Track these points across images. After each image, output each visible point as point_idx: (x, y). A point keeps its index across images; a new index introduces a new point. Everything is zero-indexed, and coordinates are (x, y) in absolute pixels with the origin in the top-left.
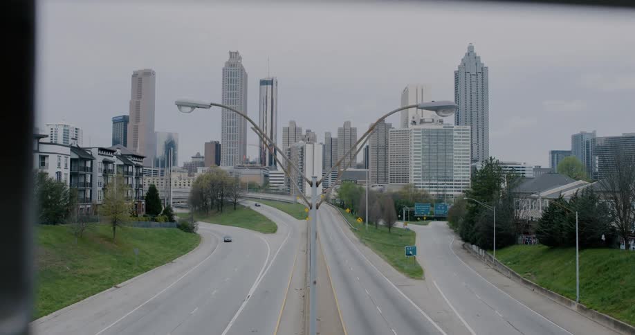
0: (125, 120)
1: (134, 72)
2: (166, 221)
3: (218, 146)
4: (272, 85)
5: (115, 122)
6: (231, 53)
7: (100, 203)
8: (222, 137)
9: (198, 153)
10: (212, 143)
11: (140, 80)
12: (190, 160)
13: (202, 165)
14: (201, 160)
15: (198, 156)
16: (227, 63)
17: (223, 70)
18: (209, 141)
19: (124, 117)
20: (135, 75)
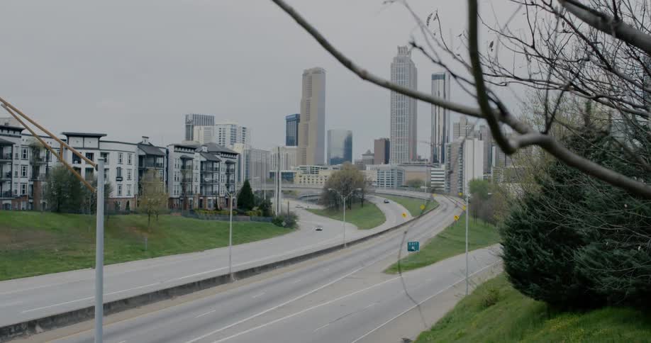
0: (297, 118)
1: (306, 71)
2: (259, 215)
3: (387, 143)
4: (444, 79)
5: (288, 120)
6: (399, 48)
7: (176, 196)
8: (391, 134)
9: (369, 151)
10: (381, 140)
11: (311, 78)
12: (361, 158)
13: (372, 162)
14: (371, 157)
15: (369, 153)
16: (395, 59)
17: (392, 67)
18: (378, 138)
19: (297, 115)
20: (306, 74)
